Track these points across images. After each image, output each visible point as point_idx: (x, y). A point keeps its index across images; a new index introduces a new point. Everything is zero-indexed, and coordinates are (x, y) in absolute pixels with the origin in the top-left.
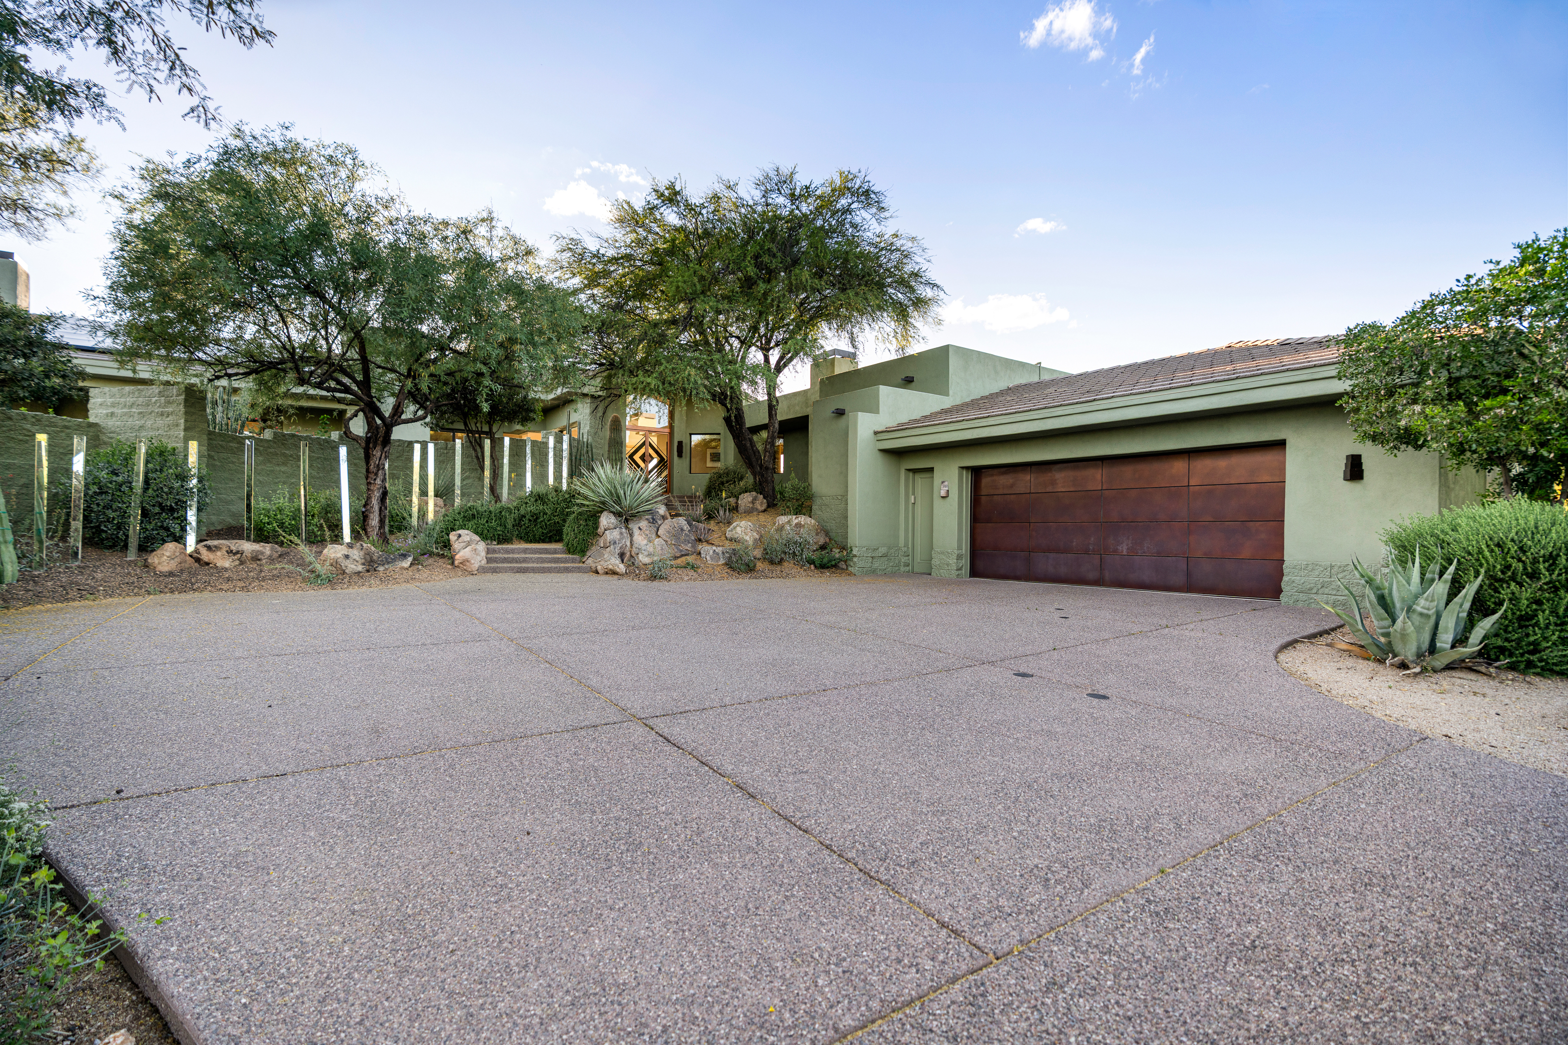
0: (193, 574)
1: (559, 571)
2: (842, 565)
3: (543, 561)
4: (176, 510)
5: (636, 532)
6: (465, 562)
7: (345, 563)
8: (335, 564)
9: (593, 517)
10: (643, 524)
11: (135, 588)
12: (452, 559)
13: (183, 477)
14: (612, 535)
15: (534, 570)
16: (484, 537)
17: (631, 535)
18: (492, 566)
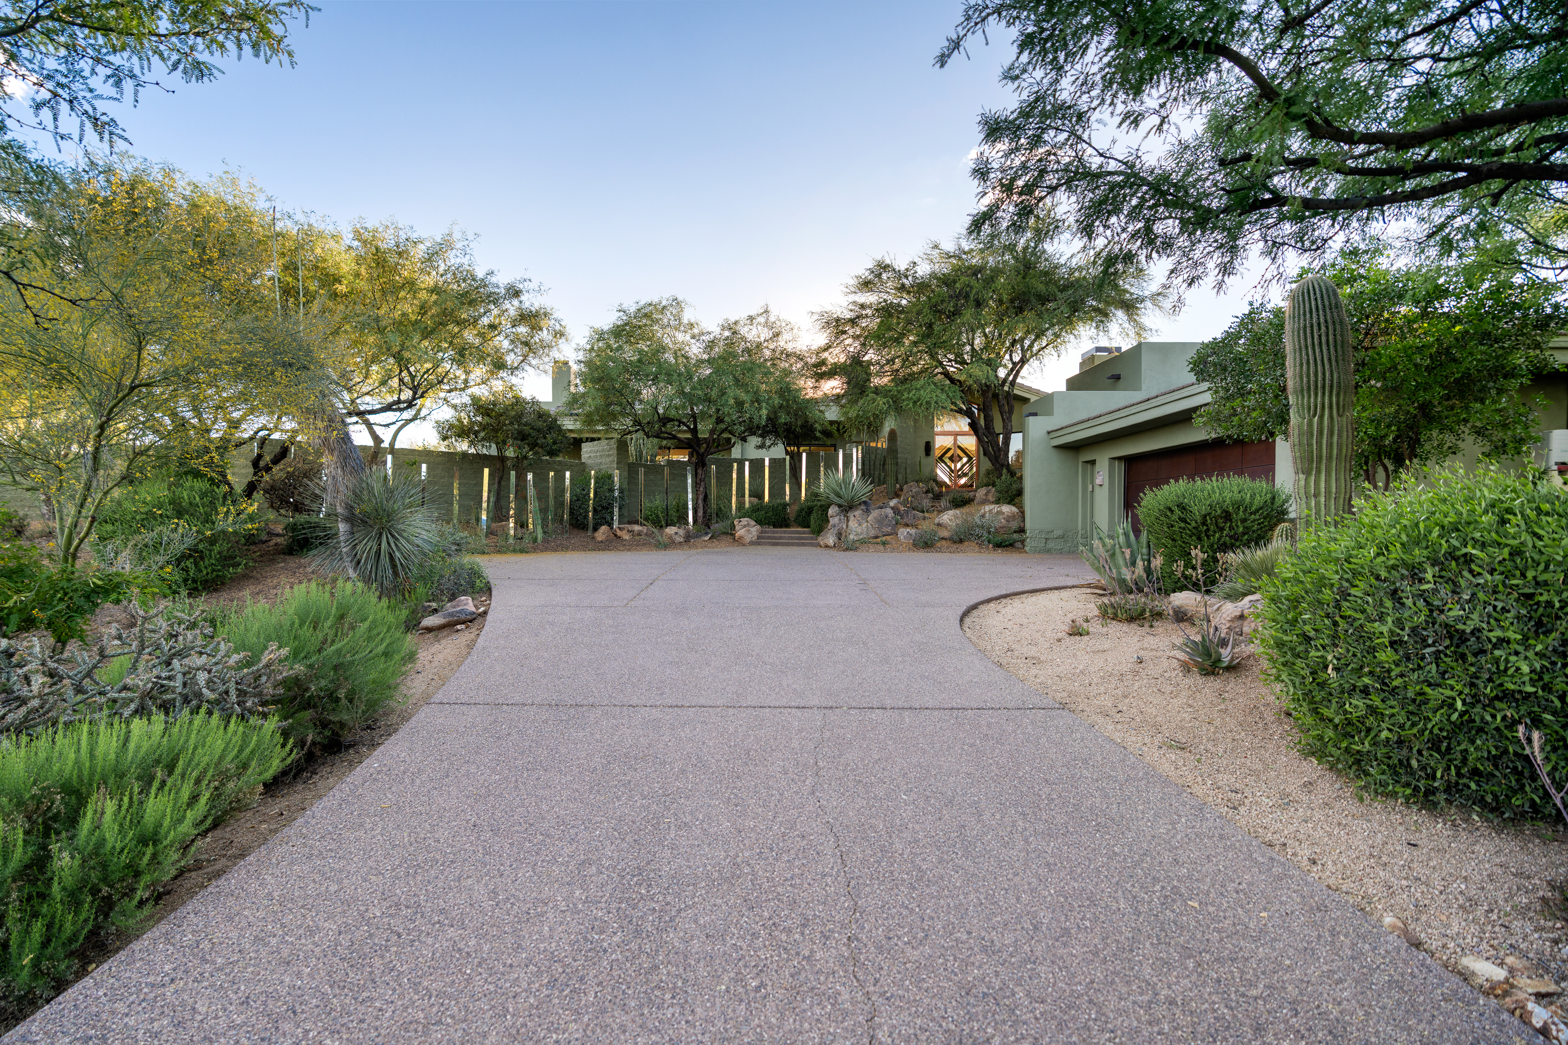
0: (611, 542)
1: (798, 545)
2: (1019, 545)
3: (792, 538)
4: (608, 508)
5: (852, 518)
6: (741, 538)
7: (674, 537)
8: (670, 537)
9: (825, 508)
10: (858, 513)
11: (584, 548)
12: (733, 535)
13: (611, 490)
14: (833, 521)
15: (782, 544)
16: (759, 522)
17: (848, 521)
18: (758, 542)
